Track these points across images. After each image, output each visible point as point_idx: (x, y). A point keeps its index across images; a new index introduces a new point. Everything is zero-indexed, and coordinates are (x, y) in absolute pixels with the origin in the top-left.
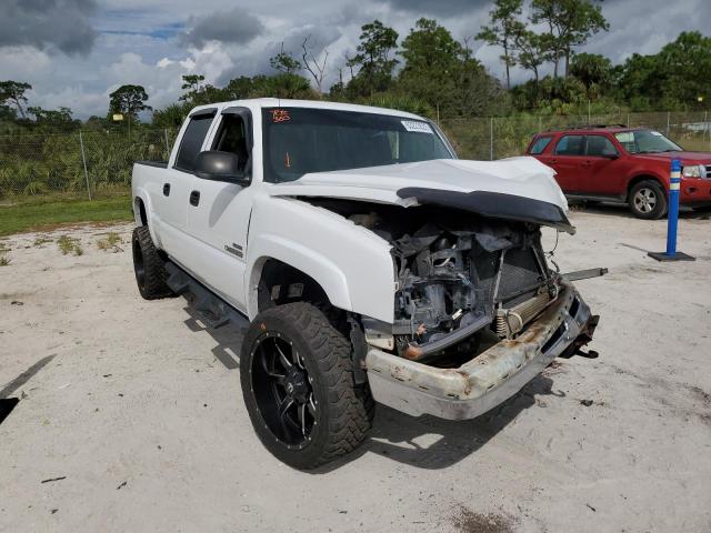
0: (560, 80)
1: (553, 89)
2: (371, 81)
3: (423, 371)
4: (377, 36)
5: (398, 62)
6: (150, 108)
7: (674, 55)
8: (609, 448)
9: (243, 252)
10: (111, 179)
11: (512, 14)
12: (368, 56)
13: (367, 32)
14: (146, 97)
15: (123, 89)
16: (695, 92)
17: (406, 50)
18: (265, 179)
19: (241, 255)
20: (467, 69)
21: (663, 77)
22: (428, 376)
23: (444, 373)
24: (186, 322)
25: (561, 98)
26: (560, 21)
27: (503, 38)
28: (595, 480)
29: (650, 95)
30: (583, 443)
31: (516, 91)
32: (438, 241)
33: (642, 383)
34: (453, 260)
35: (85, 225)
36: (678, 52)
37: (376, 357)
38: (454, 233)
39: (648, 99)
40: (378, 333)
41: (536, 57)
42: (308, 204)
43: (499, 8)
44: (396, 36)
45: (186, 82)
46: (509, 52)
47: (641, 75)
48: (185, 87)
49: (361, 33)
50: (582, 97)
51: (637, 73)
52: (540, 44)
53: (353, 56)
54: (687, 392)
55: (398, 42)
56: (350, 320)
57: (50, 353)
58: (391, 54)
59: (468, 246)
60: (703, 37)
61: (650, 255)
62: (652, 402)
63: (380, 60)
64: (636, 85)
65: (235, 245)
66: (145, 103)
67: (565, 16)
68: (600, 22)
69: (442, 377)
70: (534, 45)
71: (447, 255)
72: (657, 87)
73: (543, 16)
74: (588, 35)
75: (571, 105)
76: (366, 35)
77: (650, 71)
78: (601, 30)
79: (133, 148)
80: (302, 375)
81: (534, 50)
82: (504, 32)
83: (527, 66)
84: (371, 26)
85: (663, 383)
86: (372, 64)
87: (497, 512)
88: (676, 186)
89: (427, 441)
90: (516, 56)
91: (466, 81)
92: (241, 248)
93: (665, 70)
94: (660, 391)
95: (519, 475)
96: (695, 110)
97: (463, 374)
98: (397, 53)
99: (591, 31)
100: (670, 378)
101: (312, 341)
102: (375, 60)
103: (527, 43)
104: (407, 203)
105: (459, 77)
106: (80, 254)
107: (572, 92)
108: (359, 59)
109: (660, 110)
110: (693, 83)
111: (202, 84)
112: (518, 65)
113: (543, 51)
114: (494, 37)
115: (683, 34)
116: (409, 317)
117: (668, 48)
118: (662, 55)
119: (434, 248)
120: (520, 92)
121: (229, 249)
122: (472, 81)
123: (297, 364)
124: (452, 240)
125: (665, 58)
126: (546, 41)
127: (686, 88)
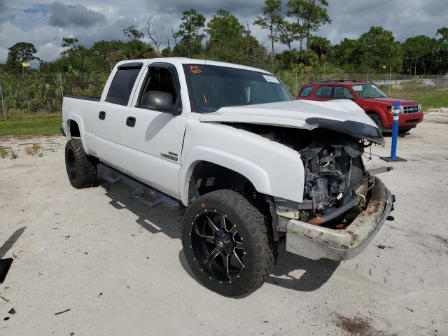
0: (304, 52)
1: (300, 57)
2: (189, 47)
3: (326, 232)
4: (193, 19)
5: (205, 36)
6: (38, 58)
7: (367, 41)
8: (405, 274)
9: (179, 157)
10: (18, 106)
11: (275, 10)
12: (187, 31)
13: (186, 16)
14: (35, 51)
15: (18, 45)
16: (378, 62)
17: (210, 28)
18: (193, 110)
19: (176, 159)
20: (251, 43)
21: (361, 53)
22: (330, 235)
23: (339, 233)
24: (110, 203)
25: (304, 63)
26: (303, 16)
27: (270, 25)
28: (406, 293)
29: (354, 62)
30: (389, 271)
31: (278, 57)
32: (322, 151)
33: (407, 234)
34: (331, 163)
35: (10, 138)
36: (369, 39)
37: (294, 224)
38: (333, 146)
39: (353, 66)
40: (287, 208)
41: (289, 37)
42: (232, 127)
43: (268, 6)
44: (204, 20)
45: (65, 43)
46: (274, 33)
47: (349, 51)
48: (64, 46)
49: (183, 16)
50: (317, 63)
51: (347, 50)
52: (293, 30)
53: (177, 31)
54: (434, 239)
55: (205, 24)
56: (269, 201)
57: (21, 226)
58: (200, 31)
59: (339, 154)
60: (384, 30)
61: (381, 158)
62: (417, 245)
63: (194, 34)
64: (346, 57)
65: (170, 153)
66: (34, 55)
67: (306, 14)
68: (326, 18)
69: (338, 235)
70: (289, 30)
71: (328, 160)
72: (358, 59)
73: (293, 13)
74: (319, 26)
75: (311, 67)
76: (185, 18)
77: (354, 49)
78: (327, 23)
79: (33, 85)
80: (229, 236)
81: (289, 33)
82: (270, 21)
83: (284, 42)
84: (189, 13)
85: (419, 234)
86: (189, 37)
87: (358, 316)
88: (397, 118)
89: (298, 274)
90: (278, 36)
91: (250, 50)
92: (176, 155)
93: (362, 49)
94: (419, 239)
95: (361, 292)
96: (379, 73)
97: (350, 233)
98: (204, 30)
99: (321, 24)
100: (421, 231)
101: (243, 214)
102: (191, 34)
103: (285, 28)
104: (311, 128)
105: (246, 48)
106: (15, 157)
107: (311, 59)
108: (181, 33)
109: (360, 72)
110: (378, 58)
111: (76, 44)
112: (279, 41)
113: (294, 33)
114: (264, 24)
115: (373, 28)
116: (311, 199)
117: (364, 36)
118: (361, 40)
119: (320, 155)
120: (280, 58)
121: (165, 156)
122: (254, 50)
123: (224, 229)
124: (331, 150)
125: (362, 42)
126: (295, 28)
127: (374, 61)
